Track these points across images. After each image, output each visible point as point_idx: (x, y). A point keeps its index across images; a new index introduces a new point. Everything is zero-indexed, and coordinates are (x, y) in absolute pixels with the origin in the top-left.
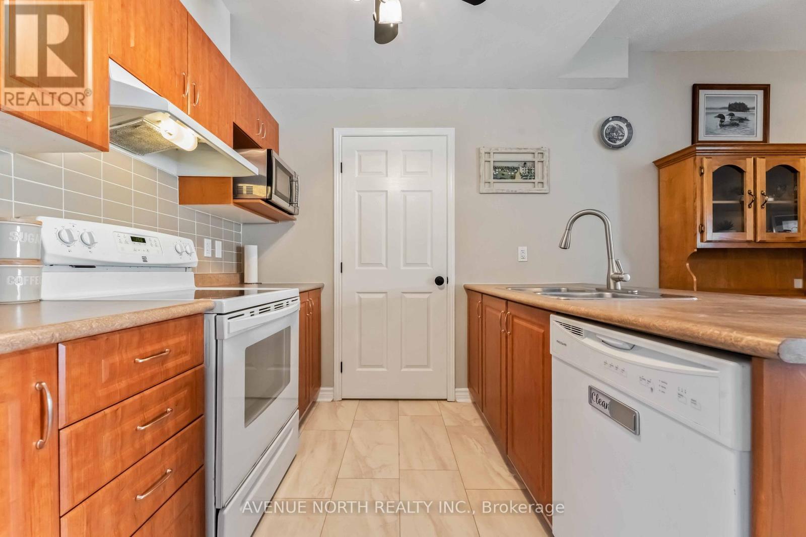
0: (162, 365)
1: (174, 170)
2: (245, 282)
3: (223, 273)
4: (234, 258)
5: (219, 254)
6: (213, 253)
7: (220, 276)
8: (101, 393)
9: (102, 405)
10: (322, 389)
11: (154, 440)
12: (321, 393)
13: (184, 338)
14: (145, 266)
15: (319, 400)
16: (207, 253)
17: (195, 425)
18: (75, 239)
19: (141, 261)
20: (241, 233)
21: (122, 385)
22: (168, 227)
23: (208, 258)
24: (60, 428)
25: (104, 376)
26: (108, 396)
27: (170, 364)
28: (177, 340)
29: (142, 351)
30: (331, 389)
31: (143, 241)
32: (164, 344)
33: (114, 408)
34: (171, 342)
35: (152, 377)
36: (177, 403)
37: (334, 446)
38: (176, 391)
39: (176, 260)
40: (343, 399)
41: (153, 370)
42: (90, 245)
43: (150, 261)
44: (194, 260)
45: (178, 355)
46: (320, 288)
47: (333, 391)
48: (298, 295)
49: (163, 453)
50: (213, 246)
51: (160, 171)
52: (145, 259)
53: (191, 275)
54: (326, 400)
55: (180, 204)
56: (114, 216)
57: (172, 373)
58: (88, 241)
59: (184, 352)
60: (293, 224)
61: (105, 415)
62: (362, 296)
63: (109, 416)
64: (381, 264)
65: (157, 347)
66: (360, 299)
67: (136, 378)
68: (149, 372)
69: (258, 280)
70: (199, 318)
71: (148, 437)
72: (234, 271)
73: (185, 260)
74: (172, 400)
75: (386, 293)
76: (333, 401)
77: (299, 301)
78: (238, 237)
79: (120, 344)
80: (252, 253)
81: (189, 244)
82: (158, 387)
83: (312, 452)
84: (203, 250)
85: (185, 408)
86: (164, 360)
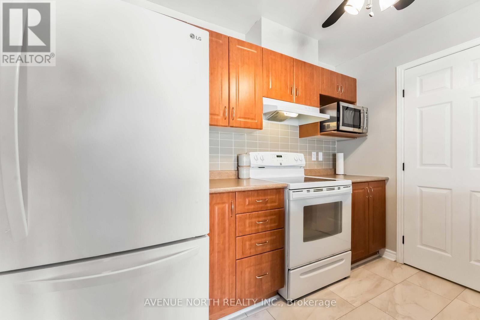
0: (266, 204)
1: (297, 123)
2: (337, 173)
3: (324, 168)
4: (331, 160)
5: (321, 158)
6: (317, 158)
7: (321, 170)
8: (246, 208)
9: (246, 211)
10: (386, 250)
11: (262, 229)
12: (385, 252)
13: (274, 197)
14: (281, 166)
15: (384, 256)
16: (314, 158)
17: (279, 231)
18: (258, 158)
19: (279, 165)
20: (336, 146)
21: (252, 207)
22: (293, 149)
23: (314, 161)
24: (236, 214)
25: (247, 203)
26: (248, 209)
27: (269, 205)
28: (271, 197)
29: (258, 198)
30: (395, 252)
31: (281, 156)
32: (266, 197)
33: (250, 213)
34: (269, 197)
35: (262, 208)
36: (271, 220)
37: (377, 286)
38: (271, 215)
39: (294, 163)
40: (405, 264)
41: (262, 205)
42: (263, 160)
43: (283, 165)
44: (303, 163)
45: (272, 202)
46: (385, 180)
47: (396, 254)
48: (351, 184)
49: (265, 234)
50: (317, 155)
51: (291, 126)
52: (281, 164)
53: (303, 170)
54: (390, 259)
55: (299, 138)
56: (273, 148)
57: (269, 208)
58: (262, 159)
59: (275, 202)
60: (367, 138)
61: (247, 215)
62: (423, 189)
63: (248, 215)
64: (445, 164)
65: (263, 198)
66: (421, 192)
67: (256, 206)
68: (260, 206)
69: (344, 173)
70: (282, 190)
71: (260, 227)
72: (331, 167)
73: (299, 163)
74: (269, 218)
75: (451, 189)
76: (395, 261)
77: (351, 187)
78: (334, 149)
79: (251, 195)
80: (340, 157)
81: (301, 156)
82: (264, 211)
83: (360, 281)
84: (312, 157)
85: (275, 223)
86: (266, 203)
